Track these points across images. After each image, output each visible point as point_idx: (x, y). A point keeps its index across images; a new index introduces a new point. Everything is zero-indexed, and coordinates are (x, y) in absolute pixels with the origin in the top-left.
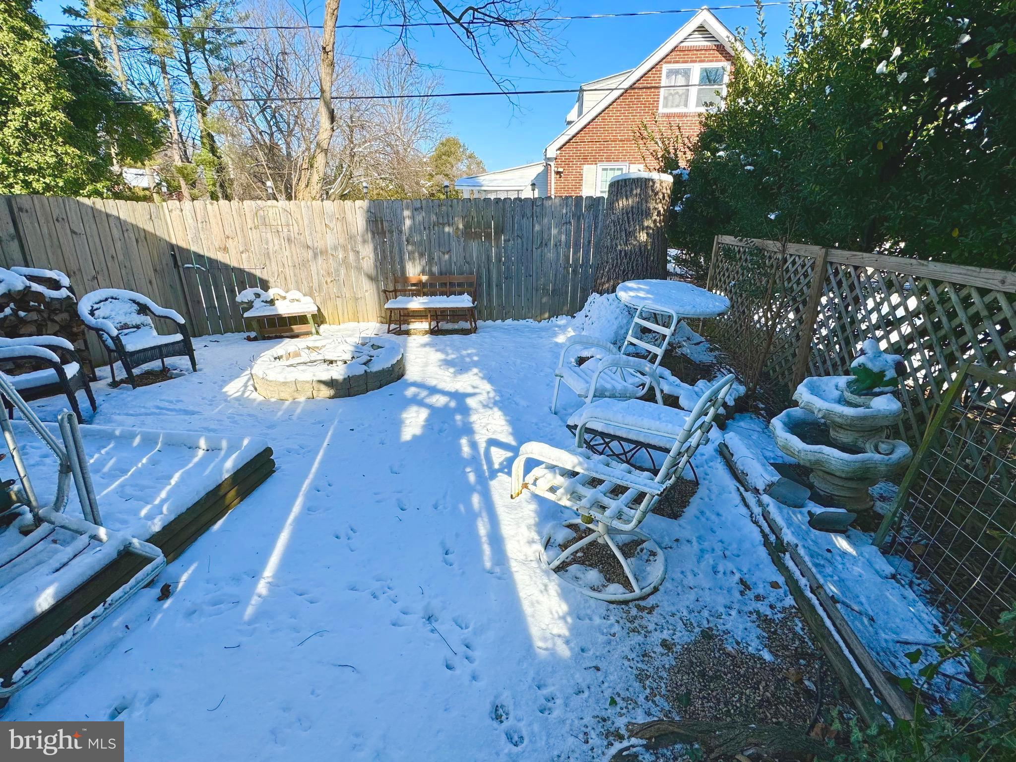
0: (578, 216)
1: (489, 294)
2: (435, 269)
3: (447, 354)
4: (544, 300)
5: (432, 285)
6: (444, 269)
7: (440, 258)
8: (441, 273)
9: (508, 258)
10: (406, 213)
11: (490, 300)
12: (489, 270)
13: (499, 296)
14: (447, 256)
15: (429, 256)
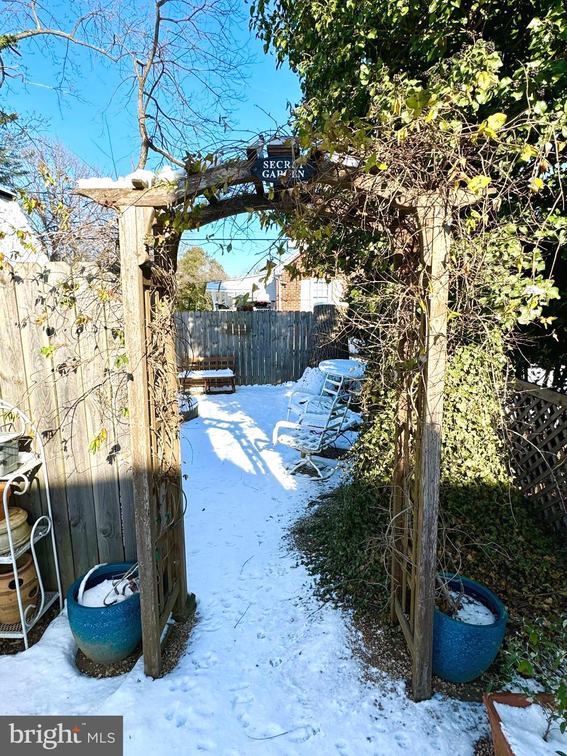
0: (297, 322)
1: (243, 369)
2: (208, 353)
3: (221, 404)
4: (278, 372)
5: (206, 363)
6: (214, 353)
7: (211, 347)
8: (212, 356)
9: (255, 347)
10: (190, 319)
11: (243, 373)
12: (243, 354)
13: (249, 370)
14: (216, 345)
15: (204, 345)
